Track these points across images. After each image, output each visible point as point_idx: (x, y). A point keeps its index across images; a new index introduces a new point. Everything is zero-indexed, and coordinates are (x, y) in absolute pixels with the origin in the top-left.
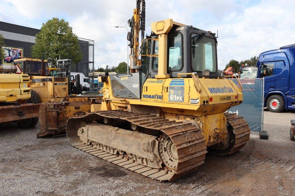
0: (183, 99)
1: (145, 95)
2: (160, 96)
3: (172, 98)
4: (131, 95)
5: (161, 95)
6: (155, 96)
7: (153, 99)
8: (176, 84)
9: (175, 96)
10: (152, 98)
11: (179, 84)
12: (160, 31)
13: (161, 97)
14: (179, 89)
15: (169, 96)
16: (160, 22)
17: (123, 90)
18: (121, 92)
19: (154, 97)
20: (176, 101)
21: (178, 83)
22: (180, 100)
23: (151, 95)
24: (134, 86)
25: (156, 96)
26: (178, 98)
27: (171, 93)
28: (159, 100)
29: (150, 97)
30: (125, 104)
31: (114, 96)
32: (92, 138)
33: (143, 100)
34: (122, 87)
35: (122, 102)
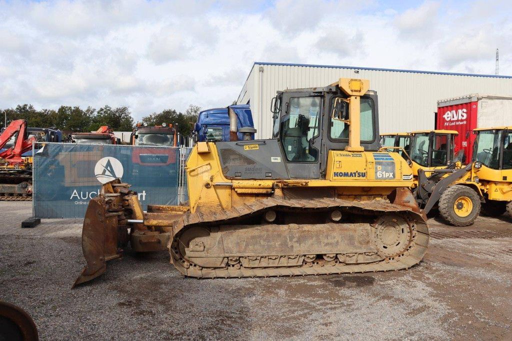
0: (394, 175)
1: (337, 173)
2: (362, 173)
3: (379, 175)
4: (270, 175)
5: (364, 171)
6: (355, 173)
7: (351, 178)
8: (383, 159)
9: (384, 173)
10: (350, 176)
11: (387, 159)
12: (355, 91)
13: (364, 175)
14: (388, 164)
15: (376, 173)
16: (356, 80)
17: (251, 166)
18: (246, 169)
19: (354, 175)
20: (385, 179)
21: (385, 158)
22: (390, 177)
23: (348, 173)
24: (273, 161)
25: (357, 173)
26: (387, 175)
27: (378, 169)
28: (361, 178)
29: (346, 175)
30: (267, 188)
31: (226, 177)
32: (239, 252)
33: (335, 180)
34: (249, 161)
35: (261, 186)
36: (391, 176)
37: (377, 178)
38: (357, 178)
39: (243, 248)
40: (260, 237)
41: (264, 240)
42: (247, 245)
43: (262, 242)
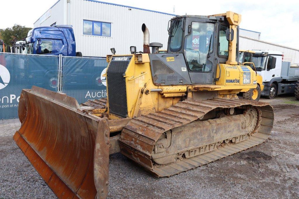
0: (250, 81)
4: (182, 81)
5: (239, 79)
6: (235, 80)
7: (233, 83)
8: (246, 70)
9: (246, 80)
12: (236, 22)
14: (248, 74)
17: (171, 74)
24: (183, 70)
27: (244, 77)
28: (238, 83)
29: (231, 81)
30: (183, 92)
31: (155, 84)
32: (186, 147)
33: (226, 85)
34: (170, 70)
35: (181, 91)
36: (249, 82)
37: (244, 83)
38: (236, 83)
39: (188, 143)
40: (197, 132)
41: (199, 135)
42: (190, 141)
43: (198, 137)
